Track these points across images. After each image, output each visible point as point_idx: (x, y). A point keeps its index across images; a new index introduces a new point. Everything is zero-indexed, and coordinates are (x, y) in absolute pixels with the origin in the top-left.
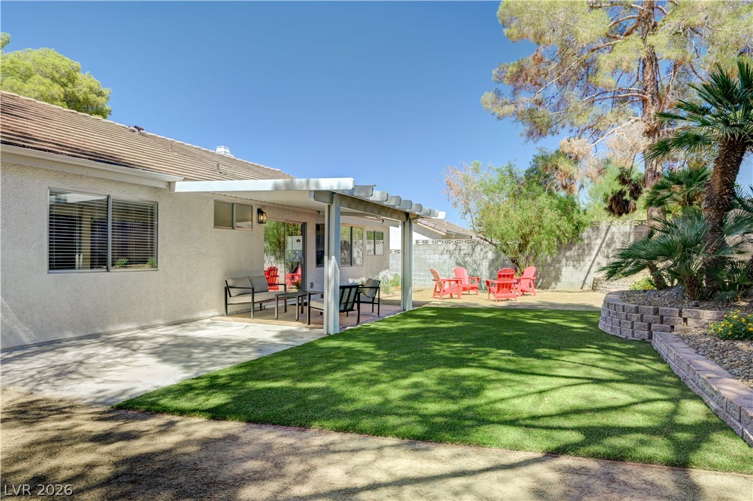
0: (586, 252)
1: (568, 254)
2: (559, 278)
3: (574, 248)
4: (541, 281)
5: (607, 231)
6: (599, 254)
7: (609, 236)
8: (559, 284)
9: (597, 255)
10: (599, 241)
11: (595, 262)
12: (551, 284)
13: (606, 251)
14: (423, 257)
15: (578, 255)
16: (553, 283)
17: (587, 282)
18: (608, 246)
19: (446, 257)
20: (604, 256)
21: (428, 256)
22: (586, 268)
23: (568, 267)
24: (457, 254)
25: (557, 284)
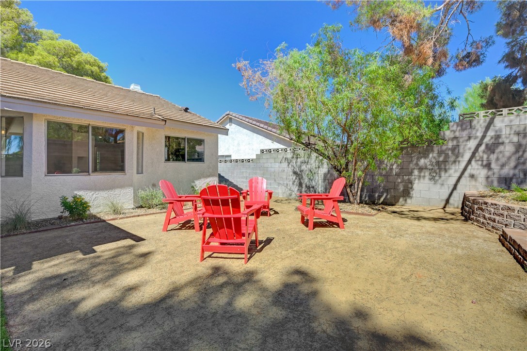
0: (452, 159)
1: (422, 162)
2: (409, 193)
3: (431, 155)
4: (385, 195)
5: (487, 128)
6: (473, 162)
7: (491, 133)
8: (409, 201)
9: (469, 162)
10: (472, 144)
11: (466, 174)
12: (398, 201)
13: (485, 156)
14: (266, 165)
15: (438, 163)
16: (401, 200)
17: (451, 201)
18: (491, 149)
19: (285, 165)
20: (482, 165)
21: (270, 164)
22: (453, 181)
23: (422, 180)
24: (294, 162)
25: (406, 200)
